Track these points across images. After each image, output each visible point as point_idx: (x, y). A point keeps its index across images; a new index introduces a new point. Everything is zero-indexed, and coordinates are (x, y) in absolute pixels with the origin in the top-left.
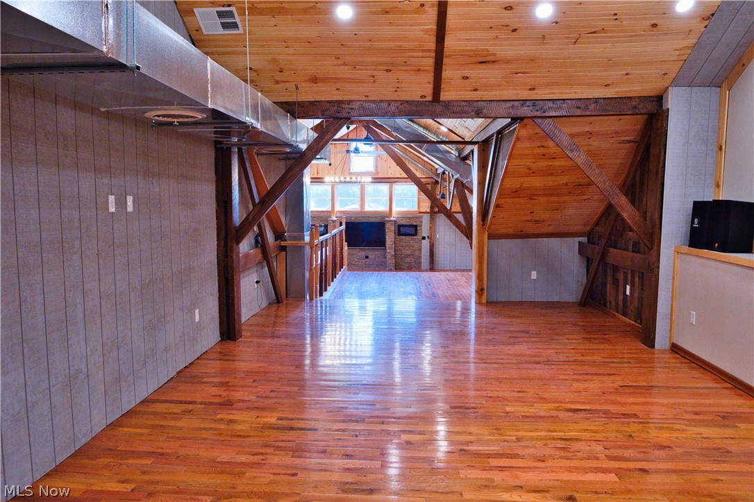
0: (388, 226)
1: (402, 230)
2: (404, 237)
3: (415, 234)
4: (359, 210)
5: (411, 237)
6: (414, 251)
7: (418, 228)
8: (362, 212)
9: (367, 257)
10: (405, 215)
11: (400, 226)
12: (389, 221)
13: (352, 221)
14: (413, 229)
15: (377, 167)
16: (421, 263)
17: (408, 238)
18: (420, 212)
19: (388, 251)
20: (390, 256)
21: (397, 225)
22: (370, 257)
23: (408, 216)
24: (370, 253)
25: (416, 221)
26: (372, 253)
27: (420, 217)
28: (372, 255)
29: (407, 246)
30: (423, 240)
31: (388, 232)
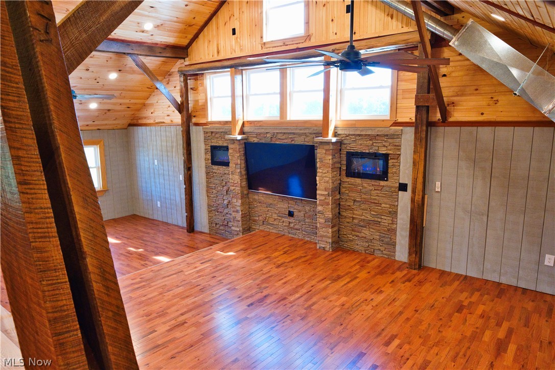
0: (320, 153)
1: (358, 164)
2: (358, 181)
3: (384, 176)
4: (278, 119)
5: (373, 182)
6: (380, 215)
7: (391, 162)
8: (283, 125)
9: (291, 214)
10: (362, 130)
11: (351, 155)
12: (321, 143)
13: (268, 141)
14: (381, 162)
15: (307, 23)
16: (394, 245)
17: (367, 184)
18: (396, 124)
19: (319, 208)
20: (322, 221)
21: (344, 152)
22: (295, 214)
23: (369, 133)
24: (296, 207)
25: (387, 144)
26: (300, 208)
27: (398, 136)
28: (300, 211)
29: (365, 201)
30: (400, 193)
31: (320, 168)
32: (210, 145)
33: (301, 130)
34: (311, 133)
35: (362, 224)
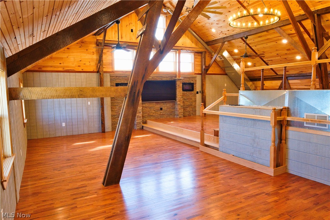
0: (178, 83)
2: (185, 92)
3: (193, 90)
5: (190, 92)
6: (192, 102)
7: (194, 85)
8: (157, 73)
9: (161, 109)
10: (186, 75)
11: (183, 84)
13: (150, 80)
14: (191, 86)
16: (196, 111)
17: (188, 93)
18: (195, 74)
19: (178, 103)
20: (180, 107)
22: (163, 108)
23: (189, 76)
24: (164, 106)
25: (193, 80)
26: (165, 106)
27: (195, 77)
28: (165, 107)
29: (188, 99)
30: (197, 94)
31: (178, 88)
32: (115, 83)
33: (165, 75)
34: (169, 77)
35: (187, 106)
